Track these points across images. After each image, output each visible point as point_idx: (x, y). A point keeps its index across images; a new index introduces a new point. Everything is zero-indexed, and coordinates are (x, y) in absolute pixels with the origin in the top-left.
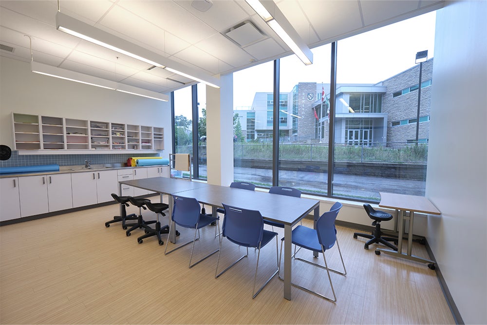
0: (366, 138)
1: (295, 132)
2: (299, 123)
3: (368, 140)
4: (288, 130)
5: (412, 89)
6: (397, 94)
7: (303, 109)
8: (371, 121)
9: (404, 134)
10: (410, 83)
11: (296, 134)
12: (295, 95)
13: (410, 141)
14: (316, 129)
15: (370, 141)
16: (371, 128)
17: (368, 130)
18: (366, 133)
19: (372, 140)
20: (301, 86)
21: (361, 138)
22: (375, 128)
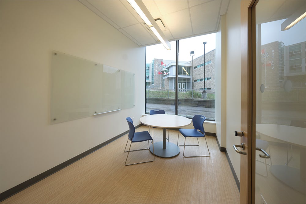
0: (184, 87)
1: (153, 83)
2: (154, 79)
3: (185, 88)
4: (150, 82)
5: (201, 65)
6: (196, 67)
7: (156, 72)
8: (186, 79)
9: (198, 86)
10: (200, 63)
11: (153, 85)
12: (152, 65)
13: (201, 89)
14: (163, 82)
15: (186, 89)
16: (186, 83)
17: (185, 84)
18: (184, 85)
19: (186, 88)
20: (155, 60)
21: (182, 87)
22: (187, 83)
